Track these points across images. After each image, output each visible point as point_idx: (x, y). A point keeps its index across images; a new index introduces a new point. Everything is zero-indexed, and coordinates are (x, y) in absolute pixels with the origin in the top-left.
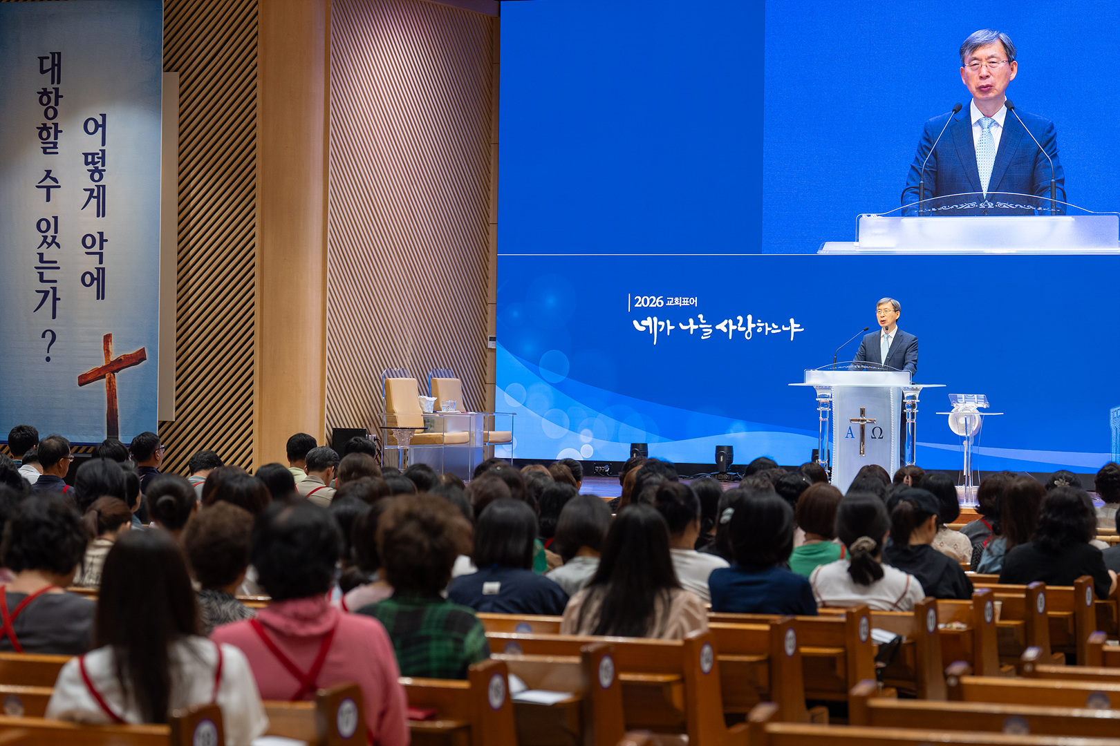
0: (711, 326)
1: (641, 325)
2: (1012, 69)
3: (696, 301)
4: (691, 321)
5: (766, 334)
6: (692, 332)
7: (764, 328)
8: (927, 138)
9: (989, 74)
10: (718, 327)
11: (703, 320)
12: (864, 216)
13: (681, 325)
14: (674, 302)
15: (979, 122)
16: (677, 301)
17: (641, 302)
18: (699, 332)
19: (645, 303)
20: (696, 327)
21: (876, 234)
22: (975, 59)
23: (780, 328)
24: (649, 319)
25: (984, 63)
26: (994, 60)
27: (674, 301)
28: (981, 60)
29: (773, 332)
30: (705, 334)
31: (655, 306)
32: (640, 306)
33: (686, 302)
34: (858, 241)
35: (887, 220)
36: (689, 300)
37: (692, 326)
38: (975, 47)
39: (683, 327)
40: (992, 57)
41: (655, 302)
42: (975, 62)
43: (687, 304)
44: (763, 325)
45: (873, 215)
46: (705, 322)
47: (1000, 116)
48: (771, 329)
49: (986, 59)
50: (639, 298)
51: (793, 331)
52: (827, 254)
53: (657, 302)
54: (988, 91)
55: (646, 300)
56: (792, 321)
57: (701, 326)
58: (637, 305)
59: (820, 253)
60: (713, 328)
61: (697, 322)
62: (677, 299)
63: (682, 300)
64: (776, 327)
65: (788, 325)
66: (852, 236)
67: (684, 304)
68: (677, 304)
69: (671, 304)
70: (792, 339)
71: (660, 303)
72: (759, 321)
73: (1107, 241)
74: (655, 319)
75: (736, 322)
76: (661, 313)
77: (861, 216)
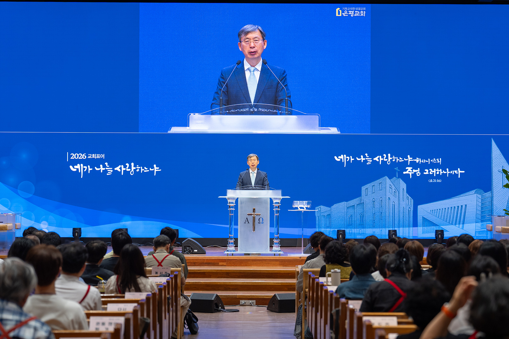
2: (264, 44)
3: (104, 156)
8: (222, 77)
9: (255, 46)
11: (108, 165)
12: (192, 114)
13: (96, 168)
14: (92, 157)
15: (248, 69)
16: (94, 156)
17: (74, 156)
19: (76, 157)
21: (198, 123)
22: (247, 38)
25: (252, 41)
26: (256, 39)
27: (92, 156)
28: (250, 39)
29: (145, 171)
30: (108, 173)
31: (82, 158)
32: (74, 158)
33: (98, 156)
34: (189, 126)
35: (203, 116)
36: (100, 155)
37: (102, 169)
38: (247, 33)
40: (256, 38)
41: (82, 157)
42: (247, 40)
43: (99, 157)
45: (197, 114)
46: (109, 166)
47: (259, 67)
49: (253, 39)
50: (73, 154)
52: (173, 132)
53: (83, 156)
54: (255, 54)
55: (76, 155)
57: (107, 168)
58: (72, 158)
59: (169, 132)
62: (93, 155)
63: (96, 155)
65: (153, 168)
66: (186, 124)
67: (97, 158)
68: (93, 157)
69: (90, 158)
70: (155, 175)
71: (84, 157)
72: (138, 166)
73: (313, 128)
75: (125, 167)
76: (85, 162)
77: (190, 114)
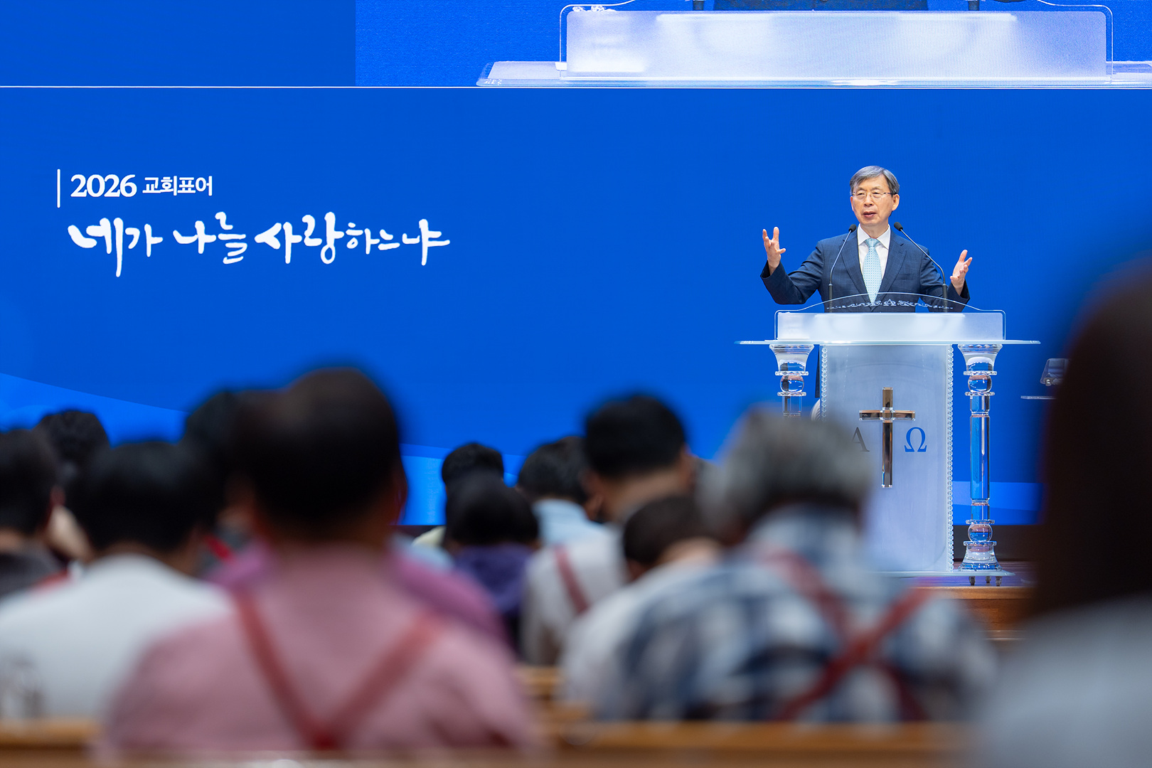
0: (243, 236)
1: (86, 235)
3: (210, 184)
4: (200, 226)
5: (368, 252)
6: (201, 250)
7: (362, 239)
10: (259, 239)
11: (227, 223)
12: (577, 8)
13: (176, 234)
14: (160, 187)
16: (168, 185)
17: (86, 186)
18: (218, 249)
19: (96, 189)
20: (212, 238)
21: (601, 46)
23: (397, 239)
24: (105, 222)
27: (160, 184)
29: (382, 247)
30: (230, 254)
31: (117, 194)
32: (84, 194)
33: (188, 186)
34: (566, 59)
35: (624, 17)
36: (193, 182)
37: (203, 238)
39: (181, 239)
41: (118, 187)
43: (190, 191)
44: (359, 232)
45: (597, 8)
46: (230, 227)
48: (377, 241)
50: (82, 177)
51: (426, 245)
53: (123, 187)
55: (96, 181)
56: (423, 224)
57: (222, 237)
58: (76, 194)
59: (484, 83)
60: (250, 240)
61: (213, 228)
62: (166, 180)
63: (179, 182)
64: (390, 237)
65: (416, 232)
66: (554, 50)
67: (184, 191)
68: (167, 190)
69: (153, 191)
70: (424, 263)
71: (128, 189)
72: (352, 225)
74: (119, 223)
75: (299, 229)
76: (132, 211)
77: (571, 8)
